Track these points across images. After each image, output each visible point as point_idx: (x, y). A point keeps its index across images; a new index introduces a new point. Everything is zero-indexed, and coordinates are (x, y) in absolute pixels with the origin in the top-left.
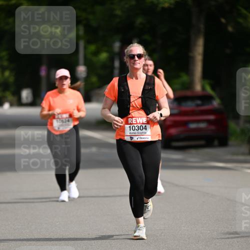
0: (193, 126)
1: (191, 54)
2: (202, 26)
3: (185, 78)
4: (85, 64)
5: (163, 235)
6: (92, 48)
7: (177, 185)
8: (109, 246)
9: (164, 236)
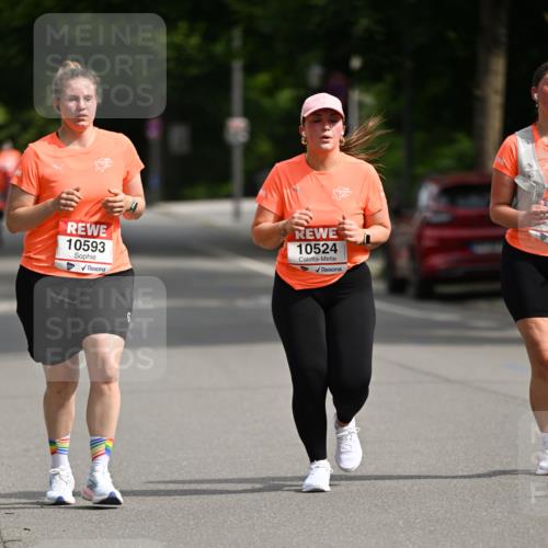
0: (482, 249)
1: (478, 93)
2: (502, 31)
3: (464, 144)
4: (246, 114)
5: (416, 488)
6: (263, 79)
7: (447, 380)
8: (297, 513)
9: (419, 490)
